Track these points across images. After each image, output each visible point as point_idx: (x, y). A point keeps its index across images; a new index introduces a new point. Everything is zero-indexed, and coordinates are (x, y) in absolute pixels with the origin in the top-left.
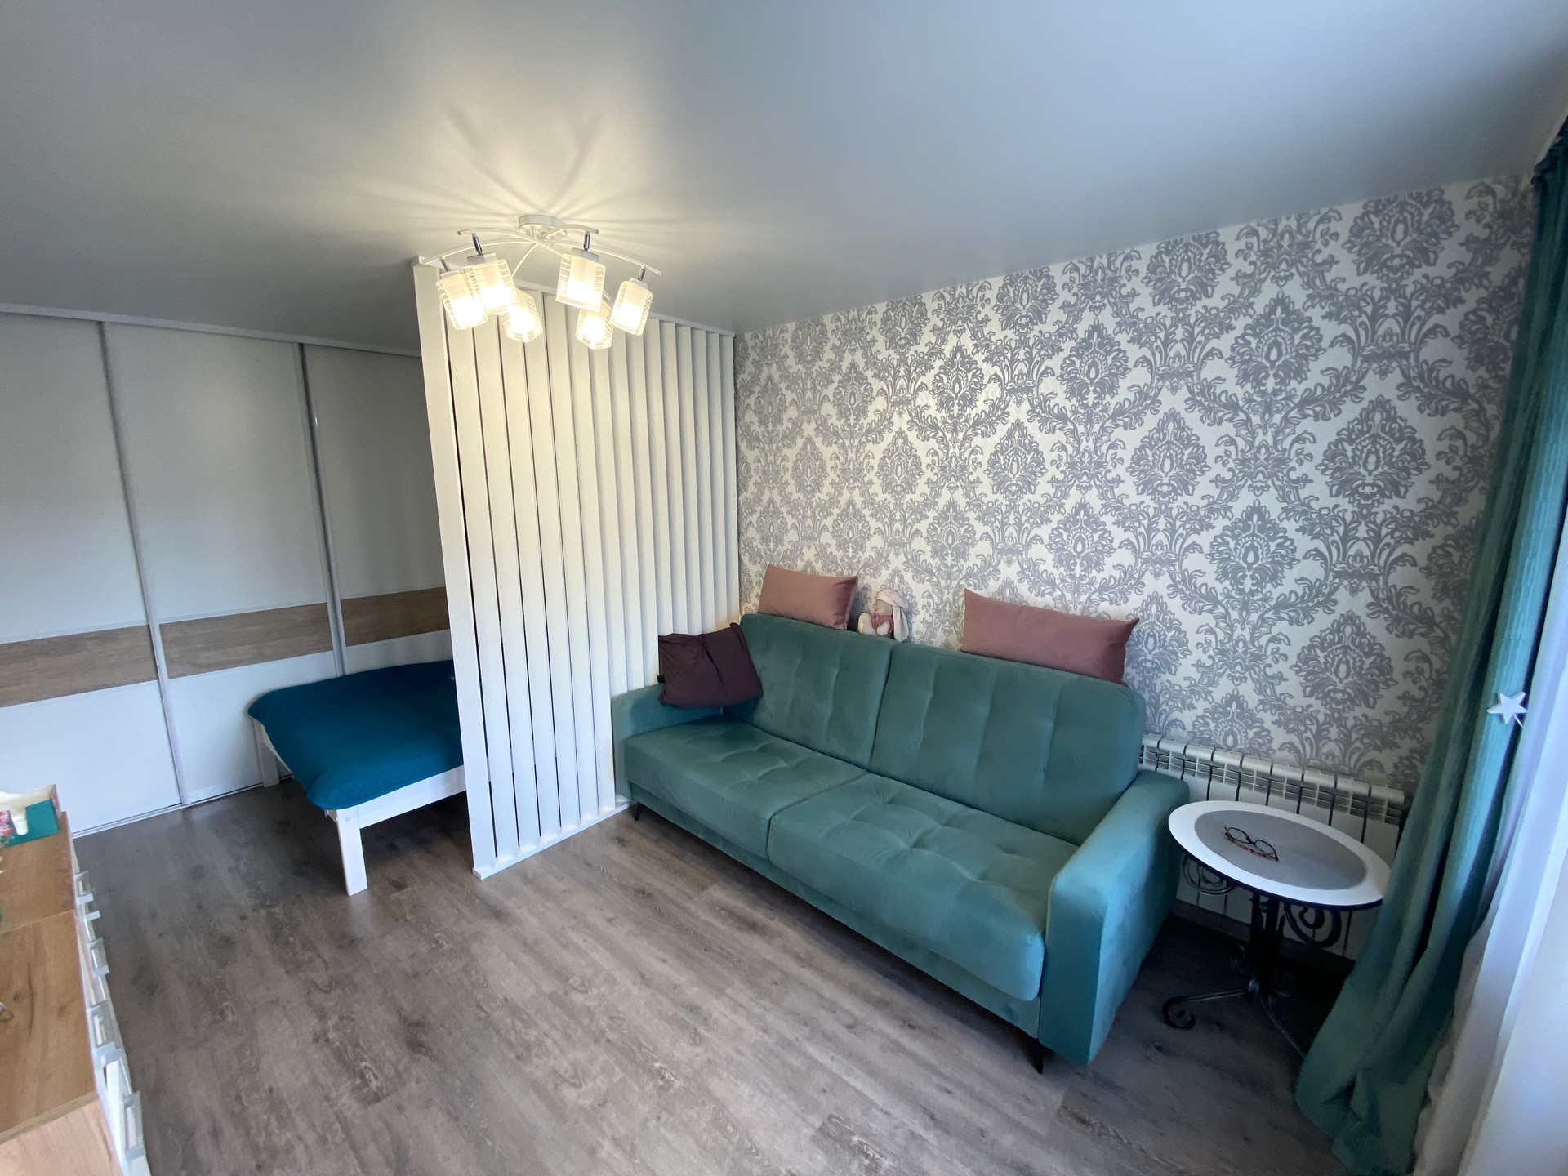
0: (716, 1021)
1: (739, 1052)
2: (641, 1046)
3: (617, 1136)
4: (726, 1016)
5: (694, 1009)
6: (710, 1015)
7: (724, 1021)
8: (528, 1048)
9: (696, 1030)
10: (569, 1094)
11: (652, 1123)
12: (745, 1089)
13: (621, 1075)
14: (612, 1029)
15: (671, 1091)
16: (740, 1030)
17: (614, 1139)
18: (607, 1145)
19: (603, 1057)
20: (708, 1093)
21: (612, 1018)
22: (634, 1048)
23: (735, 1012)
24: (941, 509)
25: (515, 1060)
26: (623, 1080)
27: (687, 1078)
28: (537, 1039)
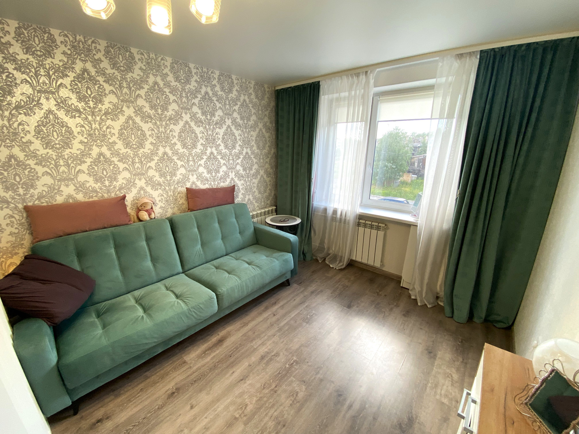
0: (269, 350)
1: (282, 342)
2: (279, 373)
3: (315, 374)
4: (267, 347)
5: (263, 358)
6: (266, 352)
7: (269, 347)
8: (279, 423)
9: (272, 356)
10: (301, 395)
11: (310, 364)
12: (296, 340)
13: (292, 378)
14: (271, 386)
15: (298, 360)
16: (274, 342)
17: (316, 374)
18: (318, 376)
19: (284, 387)
20: (297, 349)
21: (264, 388)
22: (280, 376)
23: (266, 344)
24: (160, 155)
25: (286, 427)
26: (294, 377)
27: (293, 356)
28: (274, 420)
